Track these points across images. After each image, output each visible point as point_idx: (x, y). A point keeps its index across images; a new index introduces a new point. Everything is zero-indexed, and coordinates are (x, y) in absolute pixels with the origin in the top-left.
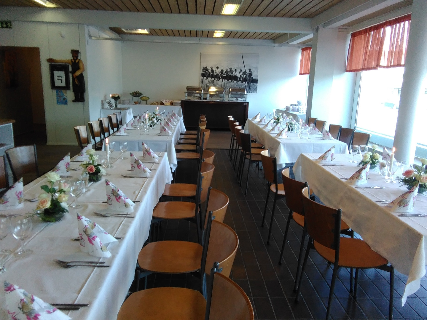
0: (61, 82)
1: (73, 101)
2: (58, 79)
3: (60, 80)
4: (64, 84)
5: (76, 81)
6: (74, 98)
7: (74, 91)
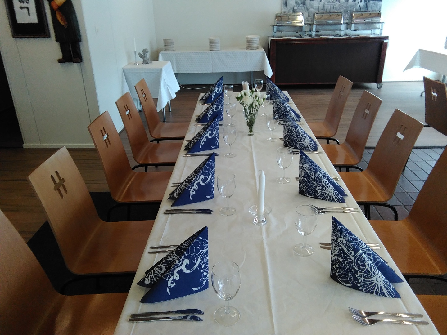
0: (29, 14)
1: (60, 61)
2: (22, 8)
3: (26, 10)
4: (33, 19)
5: (59, 18)
6: (60, 56)
7: (57, 40)
